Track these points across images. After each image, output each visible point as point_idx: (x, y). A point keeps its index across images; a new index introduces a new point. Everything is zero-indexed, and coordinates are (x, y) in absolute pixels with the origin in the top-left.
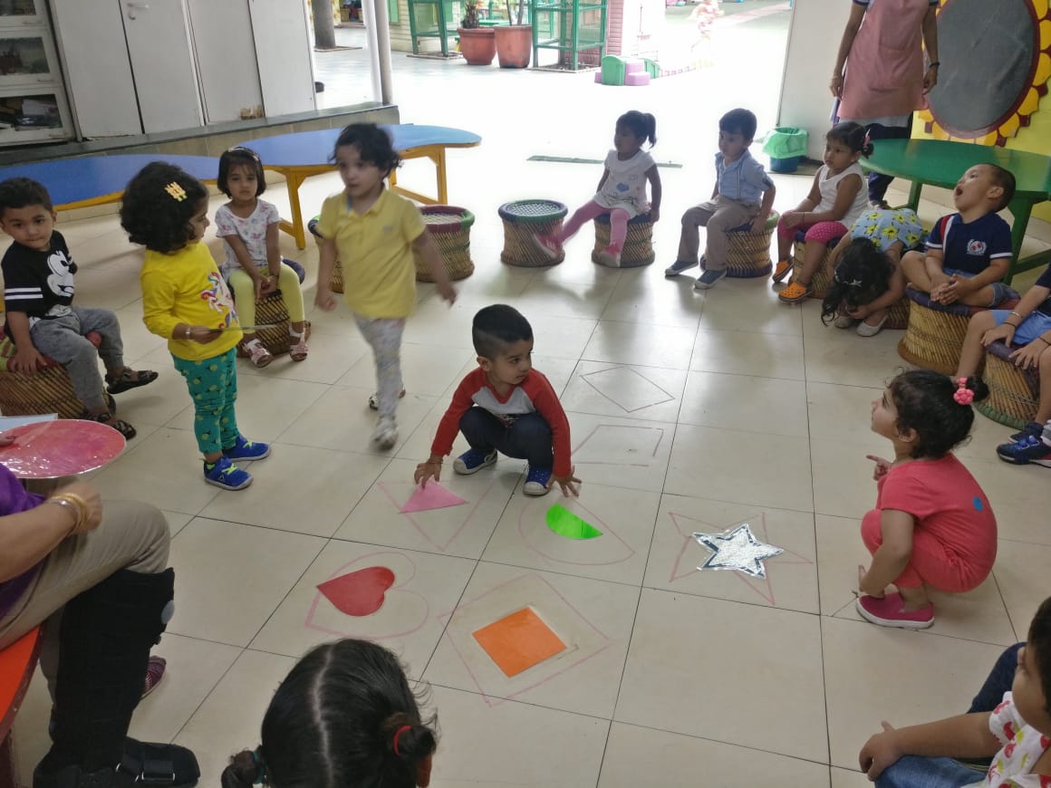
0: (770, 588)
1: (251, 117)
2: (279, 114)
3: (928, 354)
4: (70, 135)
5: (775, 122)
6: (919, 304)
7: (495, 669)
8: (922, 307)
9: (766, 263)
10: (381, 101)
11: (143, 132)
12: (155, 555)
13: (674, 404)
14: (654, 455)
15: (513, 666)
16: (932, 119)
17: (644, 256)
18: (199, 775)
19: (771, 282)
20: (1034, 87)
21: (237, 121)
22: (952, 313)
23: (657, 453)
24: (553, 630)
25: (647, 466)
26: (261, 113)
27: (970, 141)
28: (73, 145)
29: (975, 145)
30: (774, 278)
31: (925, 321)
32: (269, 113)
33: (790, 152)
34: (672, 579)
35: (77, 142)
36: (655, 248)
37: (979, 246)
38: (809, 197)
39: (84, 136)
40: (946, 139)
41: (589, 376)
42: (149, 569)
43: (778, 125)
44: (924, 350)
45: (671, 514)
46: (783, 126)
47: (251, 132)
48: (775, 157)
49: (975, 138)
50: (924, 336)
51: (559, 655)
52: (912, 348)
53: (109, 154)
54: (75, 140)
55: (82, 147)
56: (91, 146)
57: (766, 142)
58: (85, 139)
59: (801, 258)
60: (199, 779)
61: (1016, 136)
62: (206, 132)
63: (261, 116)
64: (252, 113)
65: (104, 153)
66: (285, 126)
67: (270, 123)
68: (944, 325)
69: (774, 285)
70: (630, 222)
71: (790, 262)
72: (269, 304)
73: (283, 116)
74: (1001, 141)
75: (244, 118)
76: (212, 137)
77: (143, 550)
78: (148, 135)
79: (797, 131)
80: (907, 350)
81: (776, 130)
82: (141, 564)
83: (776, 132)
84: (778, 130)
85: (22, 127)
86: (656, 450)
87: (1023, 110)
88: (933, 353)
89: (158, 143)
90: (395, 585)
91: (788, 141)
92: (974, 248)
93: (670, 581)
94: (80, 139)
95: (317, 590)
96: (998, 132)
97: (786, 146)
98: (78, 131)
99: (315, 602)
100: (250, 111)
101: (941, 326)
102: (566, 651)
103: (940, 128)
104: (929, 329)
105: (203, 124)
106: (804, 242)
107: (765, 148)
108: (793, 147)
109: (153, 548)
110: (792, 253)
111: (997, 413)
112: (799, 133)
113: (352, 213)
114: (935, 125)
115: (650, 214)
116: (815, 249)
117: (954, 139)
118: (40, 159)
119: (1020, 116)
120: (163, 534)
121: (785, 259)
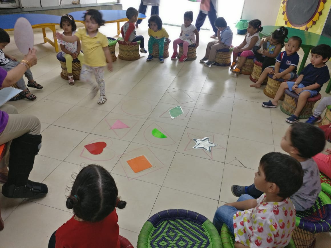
0: (212, 155)
1: (76, 4)
2: (85, 3)
3: (272, 93)
4: (18, 6)
5: (240, 18)
6: (270, 78)
7: (132, 171)
8: (271, 79)
9: (229, 62)
10: (117, 2)
11: (41, 6)
12: (36, 130)
13: (194, 102)
14: (186, 117)
15: (137, 170)
16: (287, 20)
17: (193, 57)
18: (48, 191)
19: (230, 68)
20: (318, 12)
21: (71, 5)
22: (279, 81)
23: (187, 116)
24: (150, 162)
25: (183, 119)
26: (79, 3)
27: (298, 28)
28: (19, 9)
29: (299, 30)
30: (231, 67)
31: (271, 83)
32: (82, 3)
33: (243, 28)
34: (185, 150)
35: (21, 8)
36: (197, 55)
37: (289, 62)
38: (243, 42)
39: (23, 6)
40: (291, 27)
41: (171, 93)
42: (34, 134)
43: (241, 19)
44: (270, 91)
45: (187, 133)
46: (243, 19)
47: (75, 9)
48: (239, 29)
49: (299, 27)
50: (271, 87)
51: (150, 168)
52: (268, 91)
53: (29, 13)
54: (20, 7)
55: (22, 10)
56: (25, 10)
57: (237, 24)
58: (23, 7)
59: (239, 62)
60: (48, 192)
61: (311, 28)
62: (61, 8)
63: (79, 4)
64: (76, 2)
65: (28, 12)
66: (86, 8)
67: (82, 6)
68: (277, 85)
69: (231, 69)
70: (189, 46)
71: (236, 63)
72: (76, 64)
73: (86, 4)
74: (307, 29)
75: (73, 4)
76: (62, 10)
77: (33, 128)
78: (43, 7)
79: (247, 21)
80: (266, 91)
81: (240, 20)
82: (32, 132)
83: (240, 21)
84: (241, 20)
85: (3, 2)
86: (187, 115)
87: (314, 19)
88: (273, 93)
89: (45, 10)
90: (106, 147)
91: (243, 24)
92: (288, 63)
93: (184, 151)
94: (21, 7)
95: (84, 147)
96: (306, 26)
97: (242, 26)
98: (20, 5)
99: (83, 150)
100: (75, 2)
101: (276, 85)
102: (152, 167)
103: (289, 24)
104: (272, 85)
105: (60, 5)
106: (240, 57)
107: (236, 26)
108: (245, 26)
109: (36, 128)
110: (237, 60)
111: (286, 111)
112: (247, 22)
113: (88, 36)
114: (288, 23)
115: (195, 44)
116: (243, 59)
117: (293, 27)
118: (8, 13)
119: (313, 21)
120: (39, 125)
121: (235, 61)
